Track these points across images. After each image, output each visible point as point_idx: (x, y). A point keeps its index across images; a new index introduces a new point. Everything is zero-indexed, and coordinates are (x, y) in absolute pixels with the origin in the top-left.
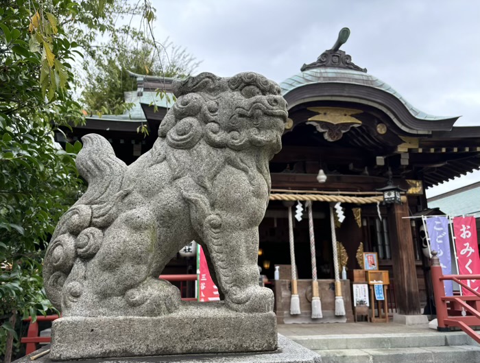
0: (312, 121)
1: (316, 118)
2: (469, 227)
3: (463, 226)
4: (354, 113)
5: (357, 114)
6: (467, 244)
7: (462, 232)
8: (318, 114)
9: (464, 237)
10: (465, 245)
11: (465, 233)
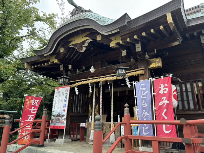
0: (71, 45)
1: (72, 43)
2: (166, 85)
3: (162, 85)
4: (86, 35)
5: (87, 35)
6: (165, 98)
7: (160, 89)
8: (72, 41)
9: (162, 93)
10: (162, 98)
11: (162, 89)
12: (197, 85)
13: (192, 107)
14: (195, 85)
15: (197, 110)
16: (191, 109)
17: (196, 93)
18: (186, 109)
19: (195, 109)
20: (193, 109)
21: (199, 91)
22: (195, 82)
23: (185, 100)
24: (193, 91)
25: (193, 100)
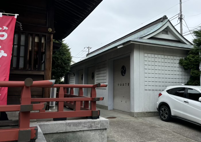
12: (33, 39)
13: (21, 65)
14: (31, 39)
15: (27, 70)
16: (20, 69)
17: (30, 48)
18: (14, 68)
19: (25, 68)
20: (22, 68)
21: (34, 47)
22: (32, 35)
23: (15, 56)
24: (26, 46)
25: (25, 57)
